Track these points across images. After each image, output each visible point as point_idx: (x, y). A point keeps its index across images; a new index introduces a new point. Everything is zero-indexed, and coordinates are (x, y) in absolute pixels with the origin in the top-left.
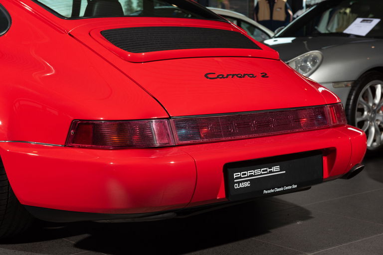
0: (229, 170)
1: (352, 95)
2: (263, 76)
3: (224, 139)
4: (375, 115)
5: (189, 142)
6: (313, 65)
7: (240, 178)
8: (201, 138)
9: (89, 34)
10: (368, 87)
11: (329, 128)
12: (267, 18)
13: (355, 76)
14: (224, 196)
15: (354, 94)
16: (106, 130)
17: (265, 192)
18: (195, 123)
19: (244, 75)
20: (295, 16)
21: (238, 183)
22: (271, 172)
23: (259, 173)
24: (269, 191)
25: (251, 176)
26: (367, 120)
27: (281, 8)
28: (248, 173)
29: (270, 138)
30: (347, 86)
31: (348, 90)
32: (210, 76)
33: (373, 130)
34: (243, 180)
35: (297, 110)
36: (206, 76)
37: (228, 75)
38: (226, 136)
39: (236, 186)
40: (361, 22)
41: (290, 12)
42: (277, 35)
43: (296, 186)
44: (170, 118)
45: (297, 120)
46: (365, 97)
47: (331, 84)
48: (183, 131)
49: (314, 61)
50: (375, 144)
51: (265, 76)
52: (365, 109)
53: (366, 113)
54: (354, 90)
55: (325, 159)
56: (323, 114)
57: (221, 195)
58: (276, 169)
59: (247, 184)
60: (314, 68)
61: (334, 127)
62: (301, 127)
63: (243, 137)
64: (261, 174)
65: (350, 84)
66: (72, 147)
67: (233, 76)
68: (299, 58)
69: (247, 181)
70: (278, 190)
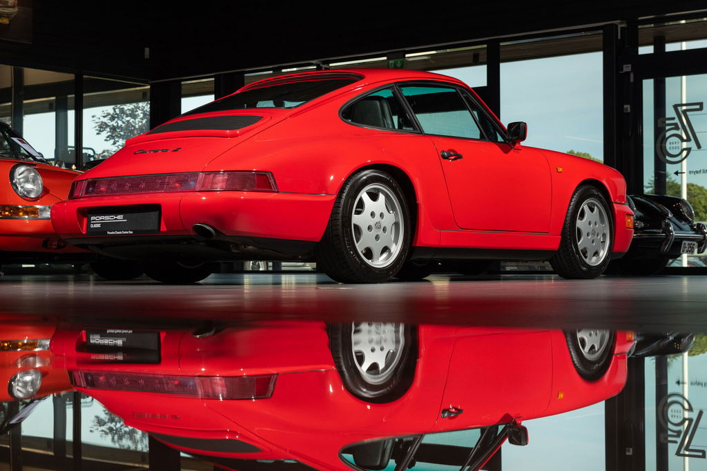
0: (89, 214)
7: (95, 220)
14: (85, 232)
17: (108, 233)
21: (93, 224)
22: (116, 219)
23: (107, 218)
24: (111, 233)
25: (102, 220)
28: (101, 218)
34: (97, 221)
39: (92, 226)
43: (132, 232)
58: (120, 217)
59: (99, 226)
64: (109, 220)
69: (99, 223)
70: (118, 233)
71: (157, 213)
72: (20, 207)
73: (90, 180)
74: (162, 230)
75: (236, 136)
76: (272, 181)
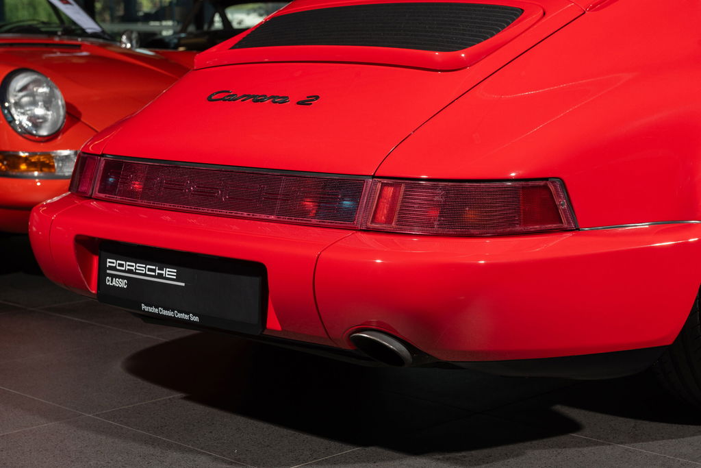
7: (115, 269)
17: (144, 307)
24: (151, 309)
25: (130, 271)
34: (119, 272)
39: (108, 282)
43: (197, 319)
58: (170, 272)
59: (122, 284)
64: (146, 274)
69: (123, 278)
70: (165, 313)
71: (257, 280)
72: (22, 154)
73: (109, 157)
74: (269, 325)
75: (458, 66)
76: (562, 204)
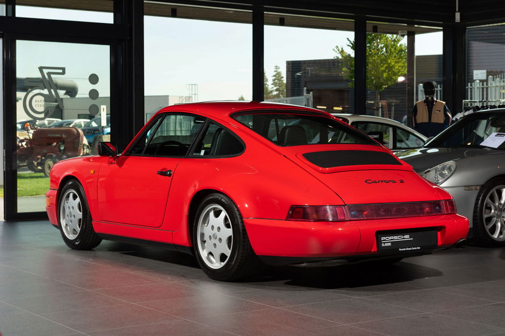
0: (379, 235)
1: (480, 196)
2: (401, 182)
3: (375, 218)
4: (502, 212)
5: (356, 219)
6: (448, 173)
7: (385, 240)
8: (363, 217)
9: (296, 155)
10: (494, 190)
11: (444, 215)
12: (426, 120)
13: (482, 181)
14: (376, 250)
15: (482, 196)
16: (309, 210)
17: (400, 249)
18: (359, 209)
19: (389, 181)
20: (454, 119)
21: (384, 243)
22: (404, 238)
23: (396, 238)
24: (403, 250)
25: (391, 240)
26: (494, 217)
27: (440, 111)
28: (390, 238)
29: (404, 219)
30: (476, 189)
31: (476, 192)
32: (368, 182)
33: (499, 224)
34: (387, 241)
35: (421, 203)
36: (366, 181)
37: (379, 181)
38: (377, 216)
39: (383, 245)
40: (496, 136)
41: (450, 115)
42: (426, 145)
43: (419, 248)
44: (346, 205)
45: (422, 209)
46: (492, 198)
47: (463, 188)
48: (353, 213)
49: (449, 169)
50: (501, 236)
51: (402, 182)
52: (492, 208)
53: (493, 211)
54: (482, 192)
55: (439, 233)
56: (440, 206)
57: (374, 249)
58: (407, 237)
59: (389, 244)
60: (449, 175)
61: (447, 214)
62: (423, 214)
63: (387, 217)
64: (398, 239)
65: (478, 188)
66: (290, 220)
67: (382, 181)
68: (438, 166)
74: (439, 244)
